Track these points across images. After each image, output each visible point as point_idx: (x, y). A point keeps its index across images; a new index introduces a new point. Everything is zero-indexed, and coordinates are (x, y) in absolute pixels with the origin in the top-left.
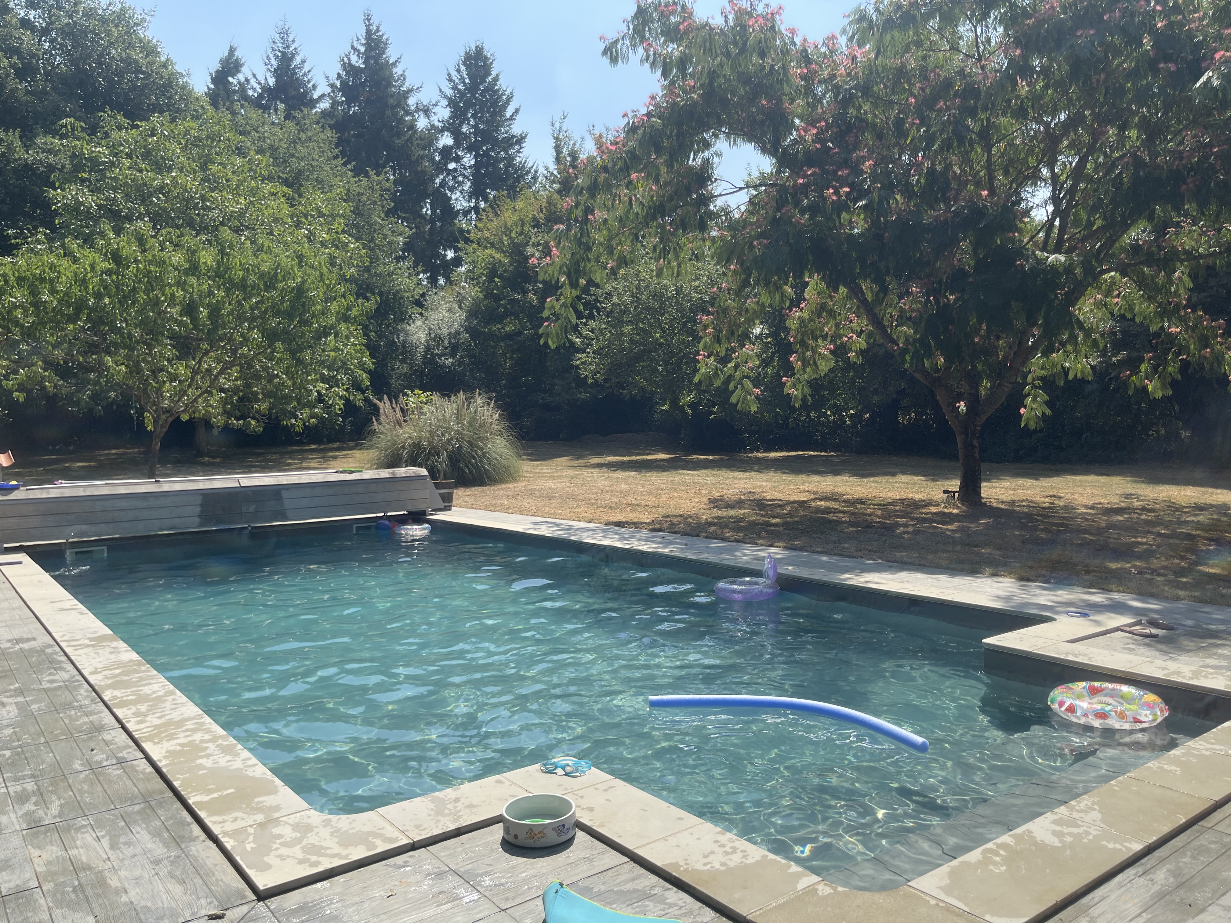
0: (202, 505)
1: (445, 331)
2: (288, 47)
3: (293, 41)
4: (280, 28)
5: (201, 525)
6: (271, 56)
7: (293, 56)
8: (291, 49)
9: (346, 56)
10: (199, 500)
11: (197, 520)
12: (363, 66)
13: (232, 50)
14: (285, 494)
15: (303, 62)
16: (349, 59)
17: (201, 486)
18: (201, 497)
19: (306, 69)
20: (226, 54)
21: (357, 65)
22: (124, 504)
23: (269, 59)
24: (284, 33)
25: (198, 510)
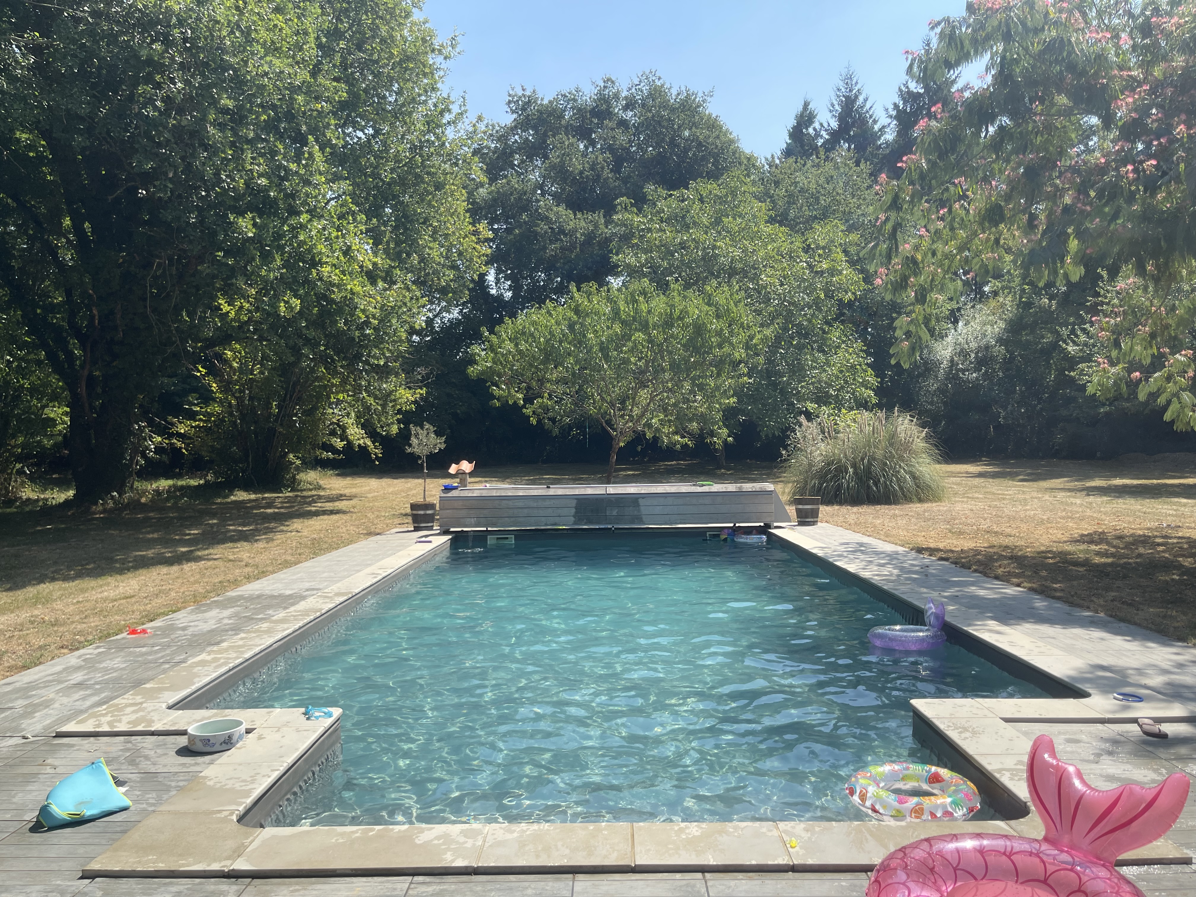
0: (576, 508)
1: (973, 345)
2: (851, 91)
3: (857, 83)
4: (844, 74)
5: (575, 523)
6: (835, 103)
7: (856, 97)
8: (854, 91)
9: (904, 85)
10: (574, 503)
11: (573, 519)
12: (922, 91)
13: (806, 105)
14: (641, 501)
15: (866, 100)
16: (907, 87)
17: (577, 492)
18: (575, 501)
19: (868, 106)
20: (801, 108)
21: (915, 91)
22: (520, 504)
23: (833, 105)
24: (848, 79)
25: (573, 511)
